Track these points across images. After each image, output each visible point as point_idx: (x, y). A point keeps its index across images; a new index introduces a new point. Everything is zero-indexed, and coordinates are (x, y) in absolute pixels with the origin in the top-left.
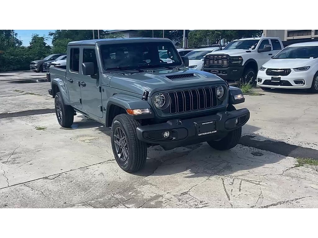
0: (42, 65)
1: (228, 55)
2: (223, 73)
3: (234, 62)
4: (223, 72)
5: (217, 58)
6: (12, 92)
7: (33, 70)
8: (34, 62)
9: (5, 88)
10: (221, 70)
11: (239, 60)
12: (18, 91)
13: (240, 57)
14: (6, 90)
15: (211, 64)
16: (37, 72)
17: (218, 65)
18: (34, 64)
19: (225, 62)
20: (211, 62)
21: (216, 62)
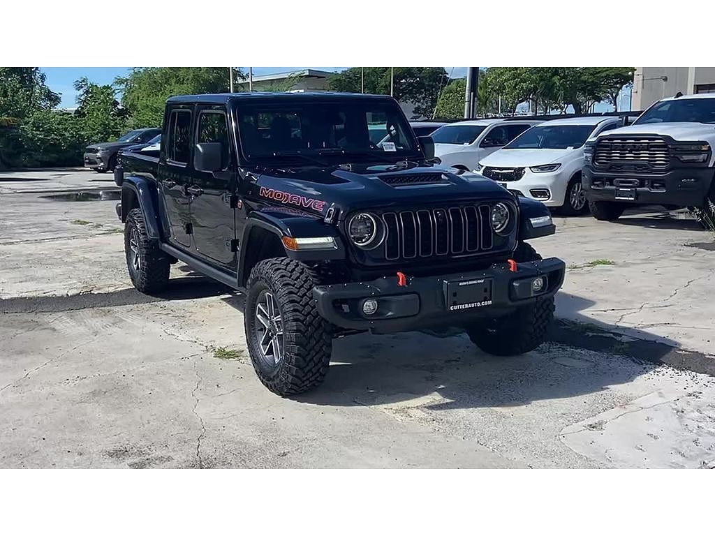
0: (116, 153)
1: (668, 139)
2: (653, 187)
3: (686, 158)
4: (652, 183)
5: (635, 146)
6: (68, 225)
7: (91, 166)
8: (94, 146)
9: (44, 214)
10: (648, 179)
11: (700, 152)
12: (85, 223)
13: (705, 143)
14: (50, 218)
15: (613, 162)
16: (100, 171)
17: (635, 165)
18: (96, 152)
19: (660, 157)
20: (616, 155)
21: (630, 156)
